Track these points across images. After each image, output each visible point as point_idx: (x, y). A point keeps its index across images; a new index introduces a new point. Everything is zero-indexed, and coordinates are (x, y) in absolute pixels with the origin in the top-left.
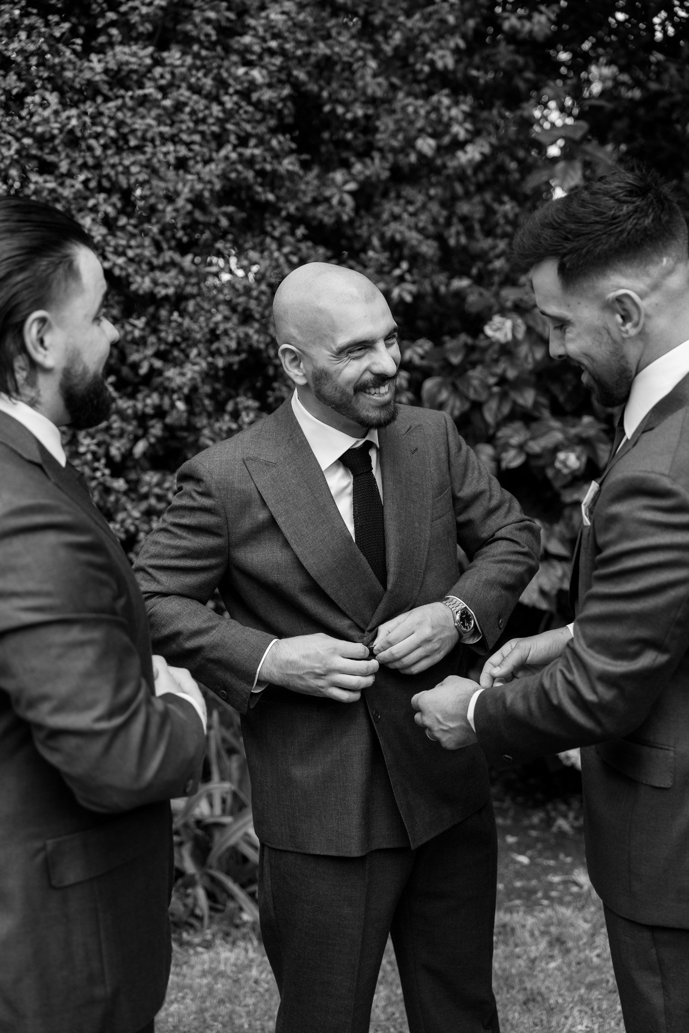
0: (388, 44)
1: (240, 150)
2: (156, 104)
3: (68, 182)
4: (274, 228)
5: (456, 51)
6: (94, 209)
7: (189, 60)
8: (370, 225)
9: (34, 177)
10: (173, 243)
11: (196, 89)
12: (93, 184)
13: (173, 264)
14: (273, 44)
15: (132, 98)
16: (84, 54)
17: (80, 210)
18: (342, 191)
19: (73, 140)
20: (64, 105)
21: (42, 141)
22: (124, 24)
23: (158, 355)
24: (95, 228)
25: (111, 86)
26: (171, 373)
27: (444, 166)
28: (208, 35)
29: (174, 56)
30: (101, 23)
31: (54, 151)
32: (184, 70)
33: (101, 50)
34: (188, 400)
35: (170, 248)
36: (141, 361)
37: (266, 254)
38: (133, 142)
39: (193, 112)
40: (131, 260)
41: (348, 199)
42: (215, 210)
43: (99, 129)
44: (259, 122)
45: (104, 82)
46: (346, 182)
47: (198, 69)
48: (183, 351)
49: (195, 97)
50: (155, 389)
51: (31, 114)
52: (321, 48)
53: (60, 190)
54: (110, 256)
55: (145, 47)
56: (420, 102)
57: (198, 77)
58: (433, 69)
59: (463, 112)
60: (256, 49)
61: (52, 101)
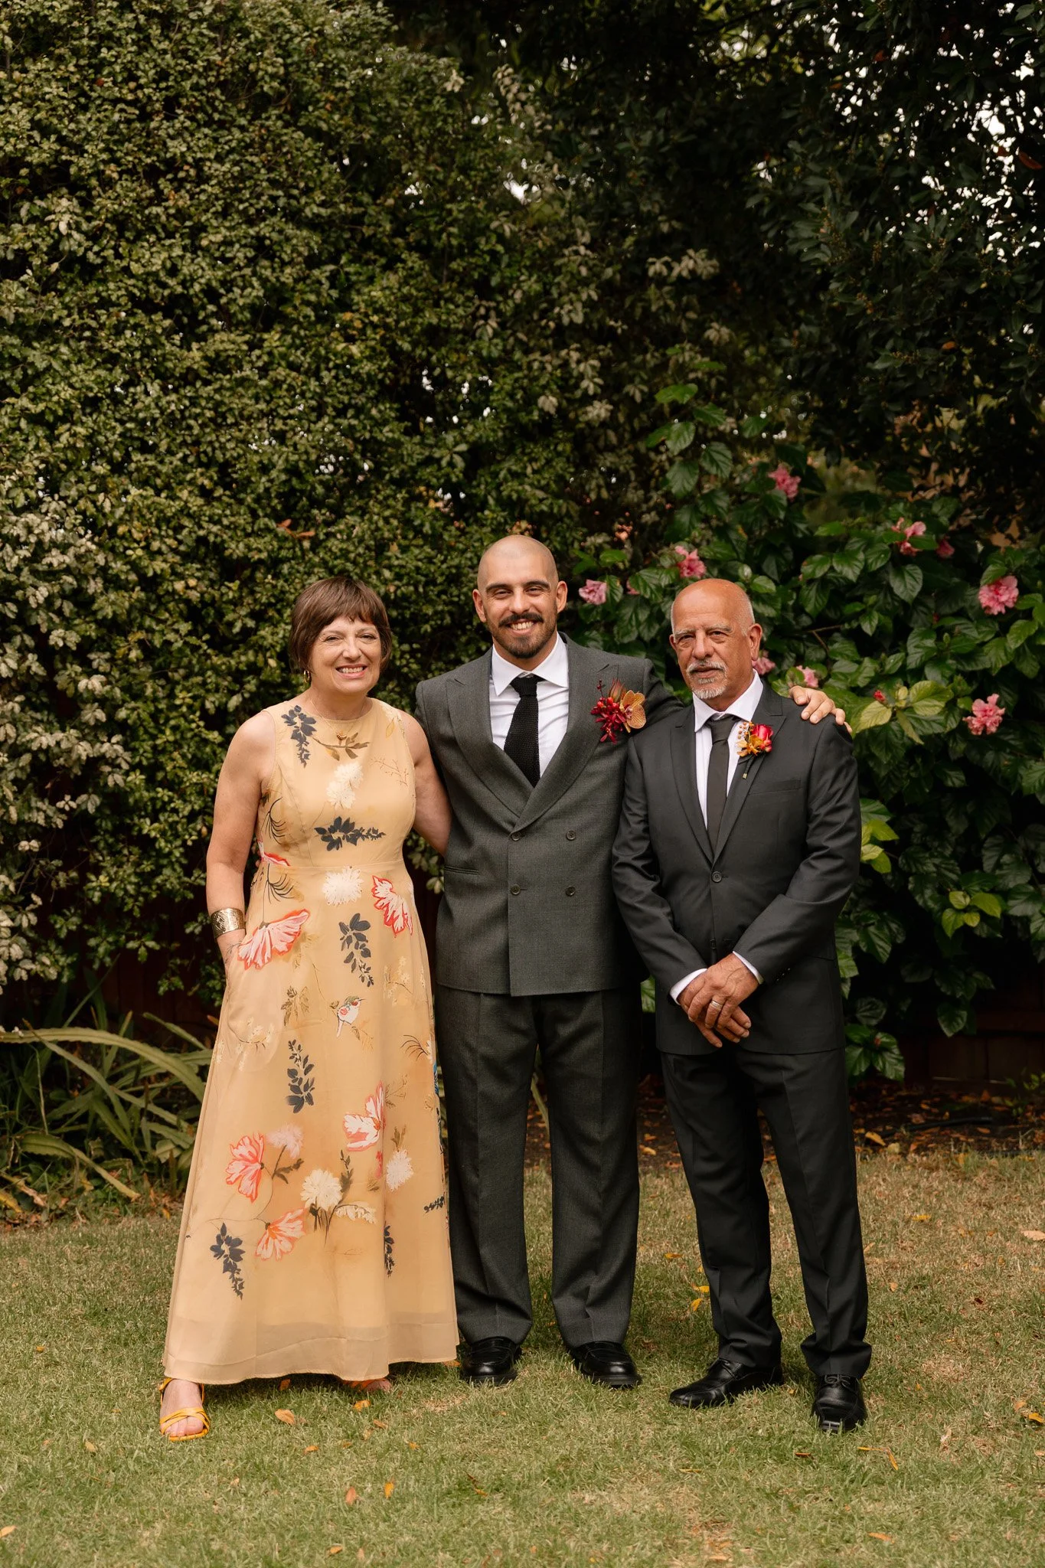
0: (505, 303)
1: (338, 421)
2: (253, 383)
3: (167, 459)
4: (378, 491)
5: (589, 304)
6: (192, 482)
7: (289, 339)
8: (487, 484)
9: (137, 457)
10: (269, 510)
11: (292, 366)
12: (191, 460)
13: (268, 530)
14: (375, 319)
15: (229, 380)
16: (185, 345)
17: (180, 483)
18: (452, 453)
19: (173, 422)
20: (165, 390)
21: (141, 423)
22: (223, 313)
23: (252, 615)
24: (191, 500)
25: (210, 370)
26: (265, 632)
27: (577, 420)
28: (306, 317)
29: (272, 338)
30: (202, 315)
31: (154, 433)
32: (283, 349)
33: (202, 338)
34: (281, 657)
35: (266, 516)
36: (235, 620)
37: (367, 517)
38: (230, 420)
39: (291, 388)
40: (228, 527)
41: (458, 459)
43: (198, 411)
44: (359, 393)
45: (204, 368)
46: (456, 444)
47: (297, 349)
48: (279, 612)
49: (294, 374)
50: (251, 647)
51: (134, 402)
52: (430, 317)
53: (160, 467)
54: (205, 525)
55: (245, 332)
56: (547, 358)
57: (296, 356)
58: (559, 325)
59: (593, 367)
60: (358, 324)
61: (154, 389)
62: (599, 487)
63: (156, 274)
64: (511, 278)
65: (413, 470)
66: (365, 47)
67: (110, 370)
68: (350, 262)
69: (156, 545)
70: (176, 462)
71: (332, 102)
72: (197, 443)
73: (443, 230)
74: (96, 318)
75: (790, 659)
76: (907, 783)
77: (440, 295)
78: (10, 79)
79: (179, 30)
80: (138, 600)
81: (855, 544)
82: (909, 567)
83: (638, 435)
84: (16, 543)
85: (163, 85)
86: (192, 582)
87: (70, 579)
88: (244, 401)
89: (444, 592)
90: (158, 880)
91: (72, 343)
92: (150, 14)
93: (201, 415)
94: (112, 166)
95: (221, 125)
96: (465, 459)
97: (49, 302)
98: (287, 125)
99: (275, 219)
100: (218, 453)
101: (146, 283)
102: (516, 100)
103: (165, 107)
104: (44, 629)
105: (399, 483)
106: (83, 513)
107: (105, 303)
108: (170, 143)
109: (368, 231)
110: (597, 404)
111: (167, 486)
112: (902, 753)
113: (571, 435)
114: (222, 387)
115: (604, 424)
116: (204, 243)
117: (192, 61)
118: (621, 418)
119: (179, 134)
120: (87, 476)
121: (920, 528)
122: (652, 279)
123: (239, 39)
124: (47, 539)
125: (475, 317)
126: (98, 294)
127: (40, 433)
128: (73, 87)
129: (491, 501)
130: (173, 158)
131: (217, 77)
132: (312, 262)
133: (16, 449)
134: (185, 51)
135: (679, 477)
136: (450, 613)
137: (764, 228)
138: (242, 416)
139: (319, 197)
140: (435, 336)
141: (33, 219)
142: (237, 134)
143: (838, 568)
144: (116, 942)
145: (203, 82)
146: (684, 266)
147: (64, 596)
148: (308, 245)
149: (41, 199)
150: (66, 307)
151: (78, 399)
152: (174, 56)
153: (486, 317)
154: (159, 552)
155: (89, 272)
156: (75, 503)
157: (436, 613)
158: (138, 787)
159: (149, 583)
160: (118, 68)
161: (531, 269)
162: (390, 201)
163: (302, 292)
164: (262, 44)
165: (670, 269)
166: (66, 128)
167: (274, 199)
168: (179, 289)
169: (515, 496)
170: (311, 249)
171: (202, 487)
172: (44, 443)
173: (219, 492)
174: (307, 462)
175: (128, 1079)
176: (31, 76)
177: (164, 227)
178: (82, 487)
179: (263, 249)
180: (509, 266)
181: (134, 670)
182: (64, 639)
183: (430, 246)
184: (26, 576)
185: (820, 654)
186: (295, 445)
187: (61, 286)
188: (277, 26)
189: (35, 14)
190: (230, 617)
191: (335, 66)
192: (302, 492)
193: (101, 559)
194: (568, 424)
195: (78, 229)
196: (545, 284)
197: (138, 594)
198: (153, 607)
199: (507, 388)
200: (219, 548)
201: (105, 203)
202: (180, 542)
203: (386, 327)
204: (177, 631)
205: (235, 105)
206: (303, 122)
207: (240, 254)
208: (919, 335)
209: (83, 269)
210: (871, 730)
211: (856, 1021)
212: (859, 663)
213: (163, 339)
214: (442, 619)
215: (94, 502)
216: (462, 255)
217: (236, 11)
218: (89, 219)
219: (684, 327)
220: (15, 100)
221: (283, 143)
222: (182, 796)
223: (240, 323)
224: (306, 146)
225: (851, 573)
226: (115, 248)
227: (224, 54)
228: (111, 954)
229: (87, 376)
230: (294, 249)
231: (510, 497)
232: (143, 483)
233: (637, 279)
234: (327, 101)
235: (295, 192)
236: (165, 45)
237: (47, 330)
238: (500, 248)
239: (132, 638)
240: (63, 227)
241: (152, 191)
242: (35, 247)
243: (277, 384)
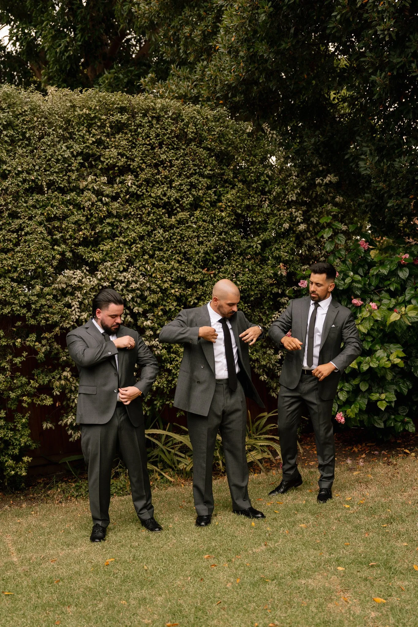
0: (271, 196)
1: (219, 236)
2: (192, 227)
3: (166, 253)
4: (234, 257)
5: (297, 194)
6: (175, 259)
9: (157, 252)
10: (199, 266)
11: (204, 221)
12: (174, 252)
13: (199, 271)
14: (229, 204)
15: (184, 227)
16: (170, 217)
17: (171, 259)
18: (257, 244)
19: (168, 241)
20: (165, 231)
21: (158, 242)
22: (181, 206)
23: (196, 298)
24: (175, 264)
25: (178, 224)
27: (296, 230)
28: (207, 205)
29: (197, 213)
30: (174, 207)
31: (162, 245)
32: (201, 216)
33: (176, 214)
35: (199, 268)
37: (231, 266)
38: (185, 239)
39: (204, 227)
40: (187, 272)
41: (259, 245)
42: (212, 255)
44: (225, 227)
46: (258, 241)
51: (155, 236)
52: (247, 202)
53: (164, 255)
54: (180, 272)
55: (188, 212)
56: (285, 212)
57: (205, 217)
58: (288, 201)
59: (300, 213)
60: (224, 206)
61: (161, 231)
62: (305, 251)
63: (159, 196)
64: (272, 188)
65: (245, 250)
66: (221, 121)
67: (147, 227)
68: (220, 187)
69: (165, 279)
70: (169, 253)
71: (212, 139)
72: (176, 247)
73: (249, 175)
74: (142, 211)
75: (368, 300)
76: (408, 338)
77: (250, 195)
78: (110, 141)
79: (162, 121)
80: (160, 296)
81: (387, 262)
82: (404, 268)
83: (316, 234)
84: (121, 282)
85: (158, 138)
86: (177, 290)
87: (138, 292)
88: (190, 233)
89: (257, 287)
90: (173, 382)
91: (135, 219)
92: (153, 117)
93: (175, 238)
94: (144, 164)
95: (177, 149)
96: (261, 245)
97: (127, 208)
98: (197, 147)
99: (195, 176)
100: (182, 249)
101: (156, 199)
102: (270, 133)
103: (159, 145)
104: (132, 308)
105: (240, 254)
106: (141, 271)
107: (144, 206)
108: (161, 156)
109: (226, 177)
110: (301, 225)
111: (167, 261)
112: (405, 328)
113: (294, 235)
114: (183, 229)
115: (305, 231)
116: (174, 185)
117: (166, 130)
118: (311, 229)
119: (164, 153)
120: (142, 259)
121: (407, 256)
122: (317, 185)
123: (181, 122)
124: (130, 280)
125: (261, 201)
126: (142, 203)
127: (127, 247)
128: (130, 141)
129: (270, 258)
130: (162, 160)
131: (175, 134)
132: (209, 188)
133: (119, 253)
134: (164, 127)
135: (329, 245)
136: (260, 294)
137: (351, 164)
138: (189, 238)
139: (209, 168)
140: (249, 208)
141: (121, 183)
142: (182, 151)
143: (381, 271)
144: (163, 402)
145: (170, 136)
146: (327, 180)
147: (137, 297)
148: (206, 183)
149: (123, 176)
150: (132, 208)
151: (138, 236)
152: (161, 129)
153: (265, 201)
154: (166, 281)
155: (138, 197)
156: (138, 268)
157: (255, 294)
158: (165, 354)
159: (164, 291)
160: (143, 134)
161: (278, 185)
162: (232, 167)
163: (206, 198)
164: (188, 123)
165: (323, 181)
166: (128, 154)
167: (194, 170)
168: (167, 200)
169: (277, 255)
170: (207, 184)
171: (178, 260)
172: (128, 251)
173: (183, 261)
174: (210, 250)
175: (170, 444)
176: (117, 139)
177: (161, 181)
178: (140, 263)
179: (193, 186)
180: (271, 184)
181: (161, 318)
182: (138, 310)
183: (246, 180)
184: (125, 292)
185: (378, 298)
186: (206, 245)
187: (130, 202)
188: (193, 117)
189: (117, 120)
190: (190, 300)
191: (212, 128)
192: (210, 259)
193: (148, 285)
194: (294, 232)
195: (135, 185)
196: (283, 189)
197: (160, 294)
198: (165, 298)
199: (273, 222)
200: (184, 279)
201: (142, 176)
202: (172, 278)
203: (233, 206)
204: (173, 305)
205: (181, 142)
206: (203, 146)
207: (185, 188)
208: (402, 194)
209: (137, 197)
210: (395, 322)
211: (399, 414)
212: (390, 300)
213: (163, 216)
214: (257, 295)
215: (145, 268)
216: (256, 183)
217: (179, 114)
218: (138, 181)
219: (329, 198)
220: (112, 147)
221: (197, 153)
222: (179, 356)
223: (187, 209)
224: (204, 153)
225: (385, 271)
226: (146, 189)
227: (176, 127)
228: (161, 406)
229: (140, 229)
230: (202, 185)
231: (276, 256)
232: (160, 260)
233: (312, 185)
234: (210, 138)
235: (201, 167)
236: (158, 126)
237: (127, 216)
238: (267, 179)
239: (159, 308)
240: (129, 184)
241: (156, 171)
242: (121, 191)
243: (200, 227)
